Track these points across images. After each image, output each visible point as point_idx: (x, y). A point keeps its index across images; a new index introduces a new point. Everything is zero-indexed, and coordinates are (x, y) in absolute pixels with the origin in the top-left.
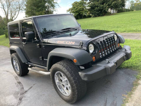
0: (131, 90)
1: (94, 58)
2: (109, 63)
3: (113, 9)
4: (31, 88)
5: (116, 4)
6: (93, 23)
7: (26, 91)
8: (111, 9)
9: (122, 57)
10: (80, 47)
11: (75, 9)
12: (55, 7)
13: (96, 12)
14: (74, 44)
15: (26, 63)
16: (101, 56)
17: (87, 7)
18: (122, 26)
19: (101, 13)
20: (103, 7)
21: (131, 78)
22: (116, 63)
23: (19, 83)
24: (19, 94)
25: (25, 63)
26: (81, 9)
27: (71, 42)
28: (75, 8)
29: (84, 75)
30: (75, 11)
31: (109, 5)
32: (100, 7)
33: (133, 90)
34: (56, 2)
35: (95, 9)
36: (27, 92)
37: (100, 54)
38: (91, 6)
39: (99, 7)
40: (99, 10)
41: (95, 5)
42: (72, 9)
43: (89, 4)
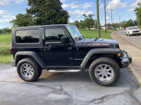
7: (61, 89)
14: (109, 45)
23: (41, 86)
27: (106, 44)
28: (19, 20)
30: (20, 23)
41: (41, 19)
42: (17, 21)
43: (34, 18)
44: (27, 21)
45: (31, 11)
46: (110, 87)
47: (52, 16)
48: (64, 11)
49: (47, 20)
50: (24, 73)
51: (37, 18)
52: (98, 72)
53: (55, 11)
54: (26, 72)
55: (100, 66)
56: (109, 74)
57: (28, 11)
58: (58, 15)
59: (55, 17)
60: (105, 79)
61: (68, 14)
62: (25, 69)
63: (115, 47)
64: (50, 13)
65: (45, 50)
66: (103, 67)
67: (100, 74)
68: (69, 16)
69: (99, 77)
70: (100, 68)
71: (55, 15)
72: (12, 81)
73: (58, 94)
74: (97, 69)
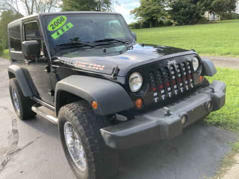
0: (216, 173)
1: (139, 101)
2: (168, 114)
3: (214, 14)
4: (29, 144)
5: (220, 5)
6: (174, 36)
7: (20, 150)
8: (210, 13)
9: (202, 103)
10: (112, 76)
11: (146, 9)
12: (110, 4)
13: (182, 17)
14: (102, 69)
15: (31, 98)
16: (156, 99)
17: (167, 7)
18: (226, 43)
19: (190, 18)
20: (194, 8)
21: (221, 148)
22: (185, 116)
23: (15, 132)
24: (5, 153)
25: (29, 97)
26: (156, 11)
27: (98, 66)
28: (144, 7)
29: (109, 135)
30: (144, 13)
31: (206, 5)
32: (189, 8)
33: (219, 175)
35: (180, 11)
36: (19, 152)
37: (155, 94)
38: (173, 6)
39: (187, 8)
40: (188, 13)
41: (180, 3)
42: (140, 10)
49: (191, 3)
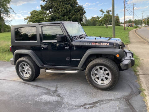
5: (76, 18)
7: (56, 90)
12: (9, 12)
14: (108, 45)
21: (131, 72)
27: (106, 43)
28: (34, 16)
30: (34, 20)
31: (69, 18)
32: (61, 19)
34: (10, 8)
38: (51, 17)
41: (55, 16)
42: (31, 18)
43: (49, 14)
44: (41, 18)
45: (45, 8)
46: (107, 92)
47: (67, 13)
48: (79, 7)
49: (61, 16)
50: (23, 72)
51: (51, 14)
52: (96, 74)
53: (70, 7)
54: (24, 71)
55: (98, 67)
56: (107, 76)
57: (43, 7)
58: (73, 11)
59: (69, 13)
60: (103, 82)
61: (84, 10)
62: (23, 68)
63: (115, 47)
64: (65, 9)
65: (42, 48)
66: (101, 69)
67: (97, 76)
68: (85, 12)
69: (97, 80)
70: (97, 70)
71: (70, 12)
72: (12, 79)
73: (50, 96)
74: (95, 70)
